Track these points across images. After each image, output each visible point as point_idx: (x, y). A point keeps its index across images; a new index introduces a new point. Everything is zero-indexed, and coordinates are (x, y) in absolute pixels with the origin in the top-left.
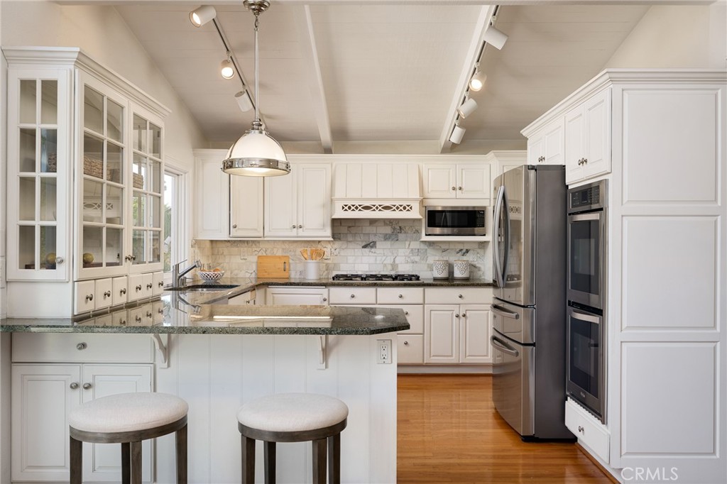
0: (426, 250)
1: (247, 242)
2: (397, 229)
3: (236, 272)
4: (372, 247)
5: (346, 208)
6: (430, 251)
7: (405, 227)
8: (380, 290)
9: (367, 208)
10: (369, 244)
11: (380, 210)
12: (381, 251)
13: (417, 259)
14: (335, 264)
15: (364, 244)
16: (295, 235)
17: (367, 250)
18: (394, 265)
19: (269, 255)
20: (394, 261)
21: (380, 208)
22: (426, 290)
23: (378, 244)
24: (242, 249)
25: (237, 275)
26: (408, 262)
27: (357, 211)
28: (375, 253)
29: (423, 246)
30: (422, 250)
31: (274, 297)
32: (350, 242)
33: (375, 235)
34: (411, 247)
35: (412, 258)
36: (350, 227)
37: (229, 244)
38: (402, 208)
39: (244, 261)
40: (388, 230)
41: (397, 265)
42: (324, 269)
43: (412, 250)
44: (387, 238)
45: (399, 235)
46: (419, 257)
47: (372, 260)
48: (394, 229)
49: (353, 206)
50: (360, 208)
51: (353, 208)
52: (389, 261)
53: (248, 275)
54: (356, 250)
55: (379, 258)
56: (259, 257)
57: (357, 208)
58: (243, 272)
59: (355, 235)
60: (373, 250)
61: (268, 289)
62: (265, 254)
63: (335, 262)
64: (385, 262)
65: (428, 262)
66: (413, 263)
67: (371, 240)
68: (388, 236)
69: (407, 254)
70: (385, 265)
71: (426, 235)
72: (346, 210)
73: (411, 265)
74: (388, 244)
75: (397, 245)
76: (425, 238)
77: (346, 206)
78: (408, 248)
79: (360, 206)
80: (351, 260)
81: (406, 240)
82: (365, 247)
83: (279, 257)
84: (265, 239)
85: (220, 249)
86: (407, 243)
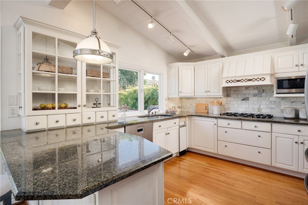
0: (280, 102)
1: (192, 98)
2: (261, 90)
3: (188, 109)
4: (247, 100)
5: (228, 82)
6: (282, 102)
7: (266, 90)
8: (244, 122)
9: (238, 81)
10: (245, 99)
11: (246, 81)
12: (252, 102)
13: (274, 106)
14: (228, 108)
15: (242, 99)
16: (207, 95)
17: (244, 101)
18: (259, 109)
19: (200, 103)
20: (259, 107)
21: (246, 80)
22: (273, 124)
23: (250, 99)
24: (190, 101)
25: (189, 111)
26: (268, 108)
27: (233, 83)
28: (248, 103)
29: (277, 99)
30: (277, 101)
31: (194, 121)
32: (235, 98)
33: (249, 94)
34: (270, 100)
35: (271, 106)
36: (235, 91)
37: (186, 99)
38: (259, 79)
39: (191, 105)
40: (256, 92)
41: (261, 109)
42: (223, 110)
43: (271, 101)
44: (255, 95)
45: (263, 94)
46: (275, 106)
47: (247, 106)
48: (259, 91)
49: (231, 80)
50: (235, 81)
51: (231, 81)
52: (256, 107)
53: (193, 111)
54: (238, 101)
55: (250, 106)
56: (196, 104)
57: (233, 81)
58: (191, 109)
59: (237, 94)
60: (247, 101)
61: (192, 118)
62: (198, 103)
63: (228, 107)
64: (254, 108)
65: (280, 108)
66: (271, 108)
67: (246, 97)
68: (256, 95)
69: (267, 104)
70: (254, 109)
71: (277, 94)
72: (228, 83)
73: (270, 109)
74: (256, 98)
75: (261, 99)
76: (275, 95)
77: (228, 81)
78: (268, 101)
79: (235, 80)
80: (236, 106)
81: (267, 97)
82: (243, 100)
83: (204, 104)
84: (195, 97)
85: (183, 101)
86: (267, 98)
